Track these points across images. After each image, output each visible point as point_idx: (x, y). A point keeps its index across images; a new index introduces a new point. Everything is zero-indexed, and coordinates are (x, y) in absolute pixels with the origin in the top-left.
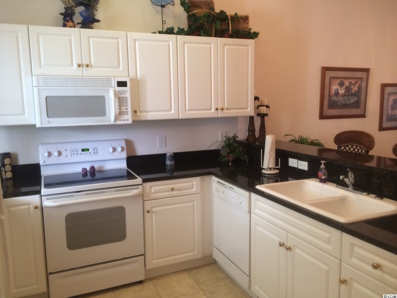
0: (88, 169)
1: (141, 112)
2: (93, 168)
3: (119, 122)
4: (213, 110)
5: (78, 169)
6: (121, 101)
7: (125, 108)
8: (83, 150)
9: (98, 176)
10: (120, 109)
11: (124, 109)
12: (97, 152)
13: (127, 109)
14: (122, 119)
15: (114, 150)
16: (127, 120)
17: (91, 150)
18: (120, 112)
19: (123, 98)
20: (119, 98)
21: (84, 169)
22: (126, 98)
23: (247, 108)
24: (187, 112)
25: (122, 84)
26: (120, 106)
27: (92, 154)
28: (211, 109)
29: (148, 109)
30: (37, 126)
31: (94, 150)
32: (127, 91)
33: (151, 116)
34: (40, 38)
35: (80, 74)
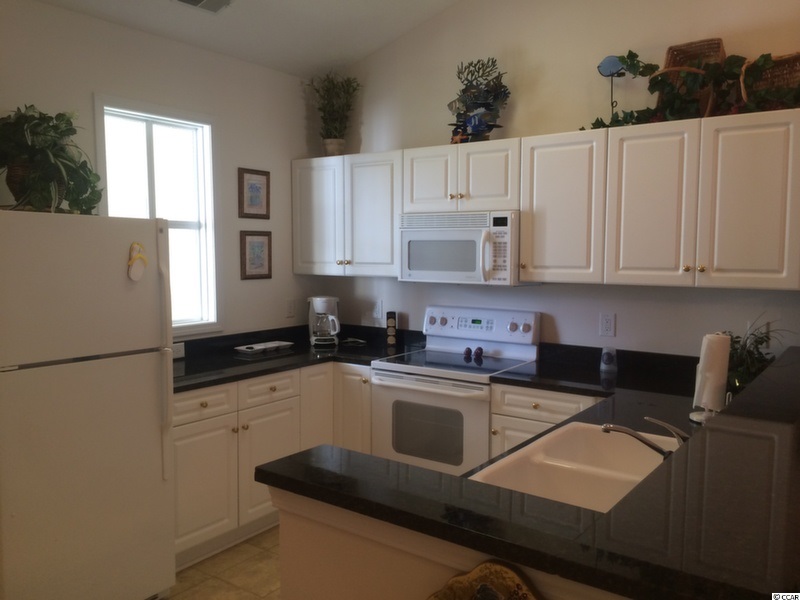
0: (473, 350)
1: (535, 267)
2: (480, 351)
3: (492, 282)
4: (681, 271)
5: (460, 349)
6: (498, 249)
7: (502, 259)
8: (474, 321)
9: (486, 363)
10: (495, 261)
11: (500, 261)
12: (491, 328)
13: (505, 261)
14: (497, 277)
15: (514, 327)
16: (505, 279)
17: (484, 323)
18: (495, 266)
19: (500, 243)
20: (495, 243)
21: (469, 351)
22: (505, 243)
23: (780, 271)
24: (621, 272)
25: (500, 222)
26: (495, 256)
27: (484, 329)
28: (677, 268)
29: (547, 264)
30: (399, 279)
31: (488, 323)
32: (507, 233)
33: (550, 275)
34: (415, 164)
35: (454, 208)
